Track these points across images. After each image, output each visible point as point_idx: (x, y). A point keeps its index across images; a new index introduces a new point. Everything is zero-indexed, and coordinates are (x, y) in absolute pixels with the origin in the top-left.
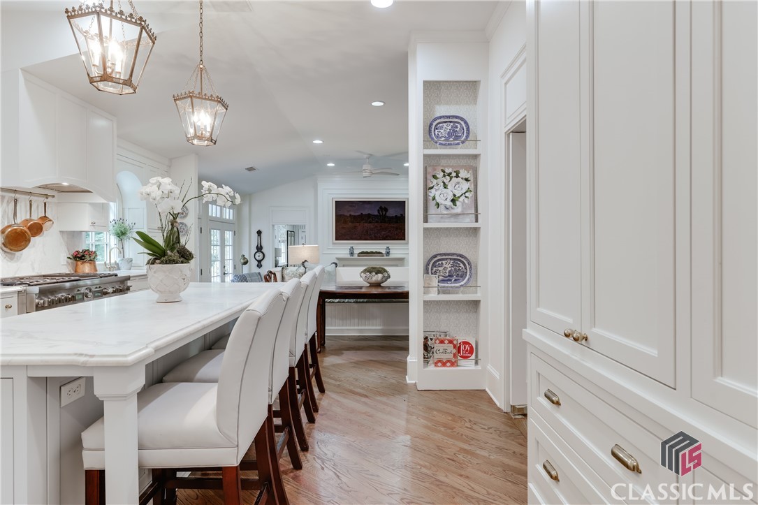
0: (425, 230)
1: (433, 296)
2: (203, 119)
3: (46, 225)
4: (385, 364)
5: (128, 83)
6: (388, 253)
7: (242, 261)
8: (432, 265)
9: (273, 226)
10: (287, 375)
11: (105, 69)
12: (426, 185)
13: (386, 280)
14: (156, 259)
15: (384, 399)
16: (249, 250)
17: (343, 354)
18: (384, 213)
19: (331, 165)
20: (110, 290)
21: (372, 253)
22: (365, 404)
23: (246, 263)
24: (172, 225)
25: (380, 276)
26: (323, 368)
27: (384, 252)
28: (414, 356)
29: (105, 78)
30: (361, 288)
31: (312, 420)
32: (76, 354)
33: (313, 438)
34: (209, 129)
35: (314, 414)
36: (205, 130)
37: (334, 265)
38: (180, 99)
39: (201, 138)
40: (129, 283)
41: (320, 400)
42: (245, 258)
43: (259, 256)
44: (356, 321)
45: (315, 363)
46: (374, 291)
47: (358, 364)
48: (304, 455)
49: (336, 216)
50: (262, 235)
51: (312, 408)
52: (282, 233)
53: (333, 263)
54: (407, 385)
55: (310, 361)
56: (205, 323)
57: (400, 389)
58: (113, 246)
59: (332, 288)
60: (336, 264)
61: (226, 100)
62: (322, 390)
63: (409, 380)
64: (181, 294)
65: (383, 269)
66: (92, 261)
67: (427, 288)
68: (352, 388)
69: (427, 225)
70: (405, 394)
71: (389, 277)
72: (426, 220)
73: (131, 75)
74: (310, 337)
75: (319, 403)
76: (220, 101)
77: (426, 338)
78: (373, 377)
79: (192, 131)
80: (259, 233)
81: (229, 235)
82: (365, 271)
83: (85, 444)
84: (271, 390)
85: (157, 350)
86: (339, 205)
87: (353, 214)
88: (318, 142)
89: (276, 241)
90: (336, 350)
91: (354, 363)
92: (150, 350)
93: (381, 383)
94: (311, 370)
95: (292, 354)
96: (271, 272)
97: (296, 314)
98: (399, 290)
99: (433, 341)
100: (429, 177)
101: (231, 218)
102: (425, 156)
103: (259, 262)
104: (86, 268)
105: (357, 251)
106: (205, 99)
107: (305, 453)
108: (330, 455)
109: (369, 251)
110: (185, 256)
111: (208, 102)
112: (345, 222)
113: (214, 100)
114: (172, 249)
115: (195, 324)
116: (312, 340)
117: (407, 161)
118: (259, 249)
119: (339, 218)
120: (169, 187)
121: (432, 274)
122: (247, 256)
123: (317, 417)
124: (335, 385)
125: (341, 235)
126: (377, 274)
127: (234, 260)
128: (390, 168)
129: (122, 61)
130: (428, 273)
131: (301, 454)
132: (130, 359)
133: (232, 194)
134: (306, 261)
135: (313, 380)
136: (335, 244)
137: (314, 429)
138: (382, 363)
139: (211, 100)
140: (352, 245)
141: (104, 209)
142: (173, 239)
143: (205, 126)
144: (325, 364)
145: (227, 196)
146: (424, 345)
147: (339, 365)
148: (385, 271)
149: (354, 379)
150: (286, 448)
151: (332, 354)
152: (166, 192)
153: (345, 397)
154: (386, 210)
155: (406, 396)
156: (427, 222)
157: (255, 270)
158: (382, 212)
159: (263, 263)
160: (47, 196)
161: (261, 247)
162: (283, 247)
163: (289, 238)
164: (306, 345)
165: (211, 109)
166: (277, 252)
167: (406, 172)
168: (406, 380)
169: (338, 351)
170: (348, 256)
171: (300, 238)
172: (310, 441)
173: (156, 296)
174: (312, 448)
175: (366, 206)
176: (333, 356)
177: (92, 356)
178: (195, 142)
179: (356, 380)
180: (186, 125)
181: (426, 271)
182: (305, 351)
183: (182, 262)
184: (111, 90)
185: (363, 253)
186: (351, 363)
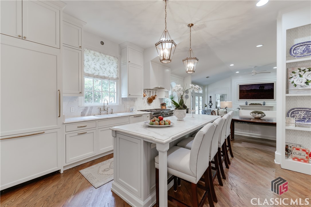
0: (287, 97)
1: (292, 127)
2: (191, 65)
3: (156, 97)
4: (262, 151)
5: (169, 59)
6: (264, 104)
7: (205, 106)
8: (291, 113)
9: (215, 95)
10: (217, 151)
11: (163, 57)
12: (288, 77)
13: (263, 117)
14: (177, 108)
15: (262, 168)
16: (207, 102)
17: (242, 143)
18: (262, 88)
19: (238, 72)
20: (169, 114)
21: (256, 104)
22: (252, 167)
23: (206, 106)
24: (181, 98)
25: (260, 115)
26: (233, 147)
27: (262, 104)
28: (280, 152)
29: (164, 59)
30: (250, 119)
31: (228, 167)
32: (153, 137)
33: (228, 175)
34: (192, 68)
35: (228, 165)
36: (191, 68)
37: (238, 109)
38: (184, 61)
39: (190, 71)
40: (173, 112)
41: (232, 160)
42: (206, 105)
43: (210, 104)
44: (248, 131)
45: (229, 146)
46: (257, 121)
47: (248, 149)
48: (224, 181)
49: (240, 90)
50: (212, 98)
51: (228, 163)
52: (218, 97)
53: (238, 108)
54: (275, 164)
55: (227, 145)
56: (188, 130)
57: (271, 165)
58: (170, 102)
59: (237, 118)
60: (239, 109)
61: (198, 58)
62: (232, 156)
63: (276, 162)
64: (184, 118)
65: (261, 112)
66: (165, 106)
67: (288, 124)
68: (246, 158)
69: (288, 95)
70: (274, 168)
71: (265, 115)
72: (287, 92)
73: (170, 57)
74: (227, 136)
75: (231, 161)
76: (196, 59)
77: (287, 146)
78: (257, 155)
79: (188, 69)
80: (211, 97)
81: (201, 98)
82: (252, 113)
83: (156, 161)
84: (210, 156)
85: (172, 139)
86: (241, 86)
87: (247, 89)
88: (232, 65)
89: (216, 99)
90: (239, 141)
91: (247, 148)
92: (170, 139)
93: (260, 159)
94: (228, 148)
95: (219, 143)
96: (213, 111)
97: (221, 129)
98: (271, 122)
99: (292, 148)
100: (290, 73)
101: (202, 93)
102: (287, 64)
103: (211, 106)
104: (164, 108)
105: (249, 103)
106: (191, 59)
107: (224, 180)
108: (235, 184)
109: (255, 103)
110: (185, 107)
111: (192, 60)
112: (244, 93)
113: (194, 59)
114: (181, 105)
115: (185, 130)
116: (228, 137)
117: (276, 66)
118: (211, 102)
119: (241, 91)
120: (180, 88)
121: (291, 117)
122: (206, 104)
123: (230, 167)
124: (238, 155)
125: (241, 97)
126: (258, 114)
127: (202, 105)
128: (266, 70)
129: (168, 54)
130: (288, 116)
131: (223, 180)
132: (165, 141)
133: (199, 88)
134: (227, 107)
135: (229, 152)
136: (239, 100)
137: (228, 171)
138: (261, 151)
139: (193, 59)
140: (246, 101)
141: (168, 92)
142: (182, 102)
143: (191, 67)
144: (234, 146)
145: (197, 88)
146: (286, 149)
147: (240, 147)
148: (263, 113)
149: (247, 155)
150: (217, 176)
151: (237, 142)
152: (179, 89)
153: (242, 162)
154: (264, 87)
155: (275, 169)
156: (288, 93)
157: (209, 108)
158: (261, 88)
159: (212, 106)
160: (156, 90)
161: (211, 101)
162: (219, 101)
163: (221, 98)
164: (225, 140)
165: (193, 61)
166: (217, 103)
167: (275, 71)
168: (274, 161)
169: (240, 141)
170: (245, 105)
171: (225, 98)
172: (226, 175)
173: (177, 118)
174: (228, 179)
175: (253, 86)
176: (237, 143)
177: (156, 138)
178: (189, 72)
179: (248, 155)
180: (186, 67)
181: (287, 115)
182: (225, 142)
183: (184, 109)
184: (165, 62)
185: (252, 104)
186: (246, 147)
